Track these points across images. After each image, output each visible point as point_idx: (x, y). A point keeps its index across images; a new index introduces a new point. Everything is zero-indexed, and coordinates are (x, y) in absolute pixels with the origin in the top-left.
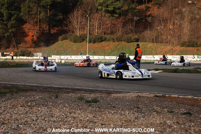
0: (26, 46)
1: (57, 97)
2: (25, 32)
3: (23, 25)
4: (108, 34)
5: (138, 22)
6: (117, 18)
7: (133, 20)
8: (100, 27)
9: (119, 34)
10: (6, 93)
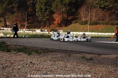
0: (55, 26)
1: (69, 56)
3: (53, 15)
4: (100, 21)
6: (106, 11)
7: (115, 13)
8: (96, 17)
9: (107, 20)
10: (41, 53)
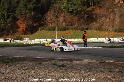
0: (19, 34)
1: (40, 64)
2: (18, 26)
3: (17, 21)
4: (69, 26)
5: (87, 18)
6: (75, 16)
7: (84, 17)
8: (64, 22)
9: (76, 25)
10: (9, 62)
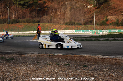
5: (39, 11)
6: (26, 8)
7: (36, 9)
8: (15, 14)
9: (28, 18)
